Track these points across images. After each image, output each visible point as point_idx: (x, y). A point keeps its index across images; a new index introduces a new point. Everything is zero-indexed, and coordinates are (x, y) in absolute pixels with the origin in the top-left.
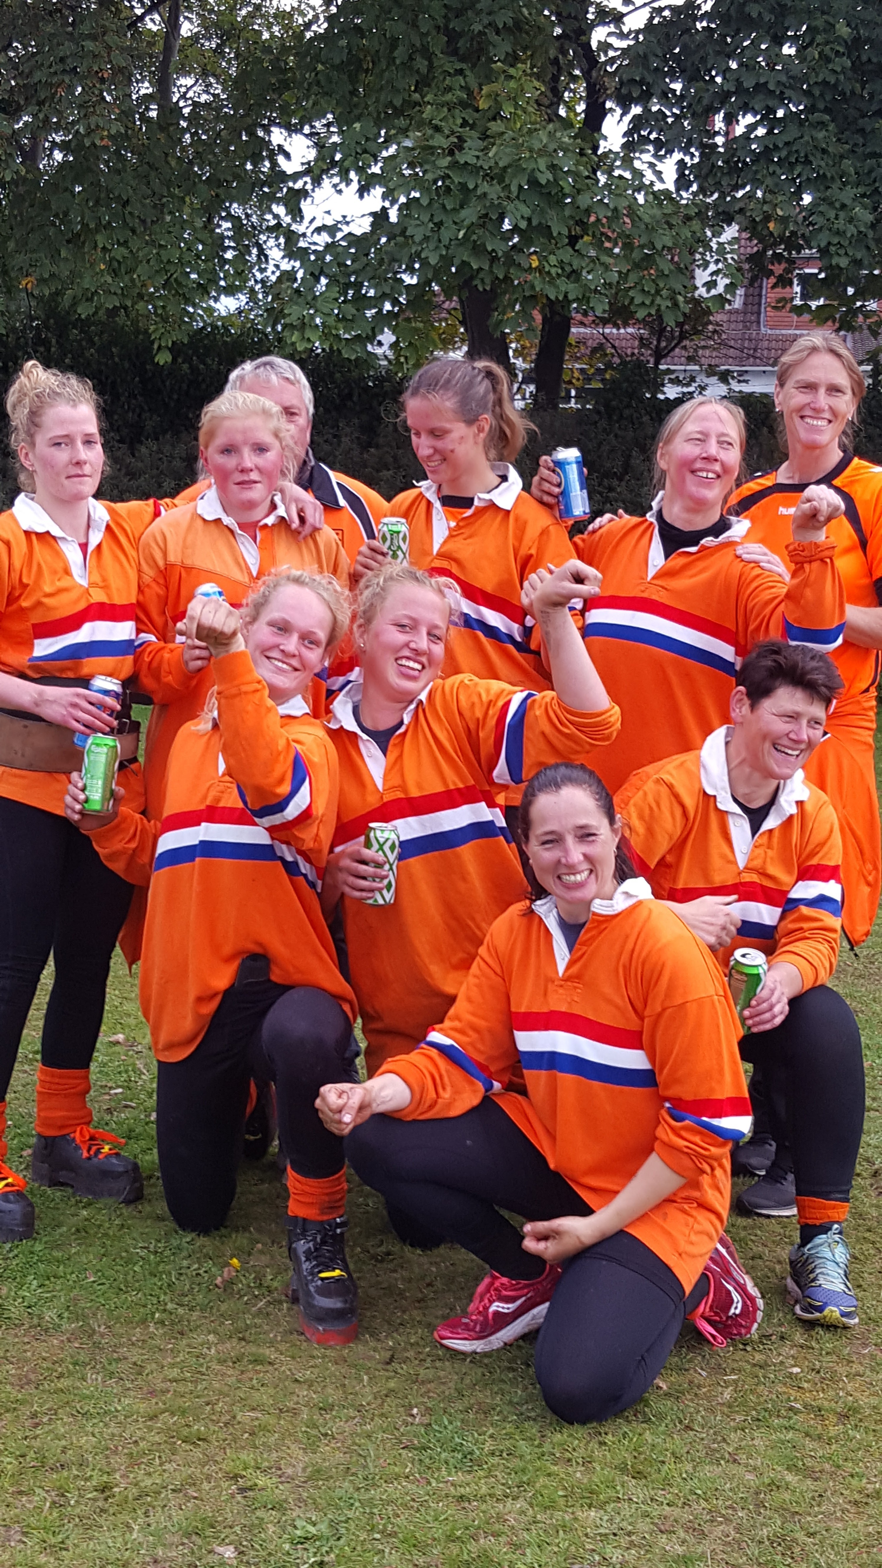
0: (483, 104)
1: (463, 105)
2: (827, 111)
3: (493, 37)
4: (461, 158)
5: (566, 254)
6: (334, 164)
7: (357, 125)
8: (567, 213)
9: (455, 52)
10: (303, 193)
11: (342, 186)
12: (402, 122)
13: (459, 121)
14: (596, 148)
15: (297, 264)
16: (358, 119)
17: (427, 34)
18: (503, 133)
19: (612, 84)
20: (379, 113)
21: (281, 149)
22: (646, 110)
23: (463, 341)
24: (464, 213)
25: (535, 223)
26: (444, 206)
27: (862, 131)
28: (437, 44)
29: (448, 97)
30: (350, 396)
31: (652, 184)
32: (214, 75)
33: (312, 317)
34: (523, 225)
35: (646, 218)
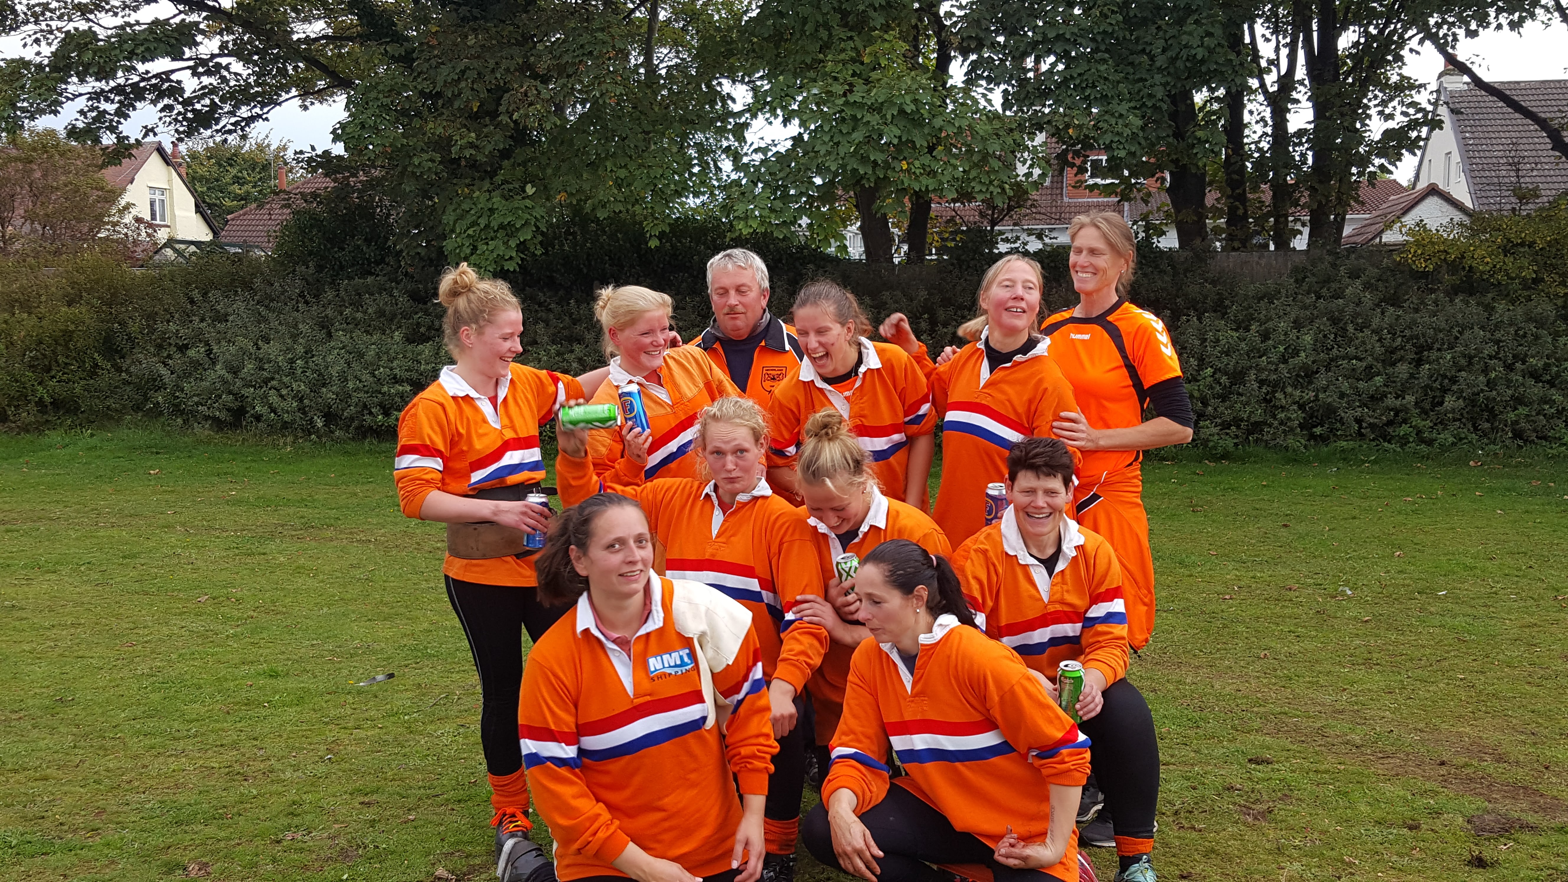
0: (866, 60)
1: (853, 60)
2: (1107, 51)
3: (871, 13)
4: (851, 98)
5: (927, 160)
6: (766, 103)
7: (781, 78)
8: (926, 131)
9: (846, 25)
10: (746, 125)
11: (772, 119)
12: (812, 74)
13: (850, 72)
14: (945, 83)
15: (742, 175)
16: (781, 74)
17: (827, 13)
18: (880, 79)
19: (956, 41)
20: (796, 69)
21: (729, 96)
22: (981, 56)
23: (857, 218)
24: (854, 135)
25: (904, 139)
26: (841, 131)
27: (1132, 64)
28: (835, 20)
29: (843, 56)
30: (780, 260)
31: (985, 108)
32: (682, 46)
33: (753, 210)
34: (895, 141)
35: (981, 133)
